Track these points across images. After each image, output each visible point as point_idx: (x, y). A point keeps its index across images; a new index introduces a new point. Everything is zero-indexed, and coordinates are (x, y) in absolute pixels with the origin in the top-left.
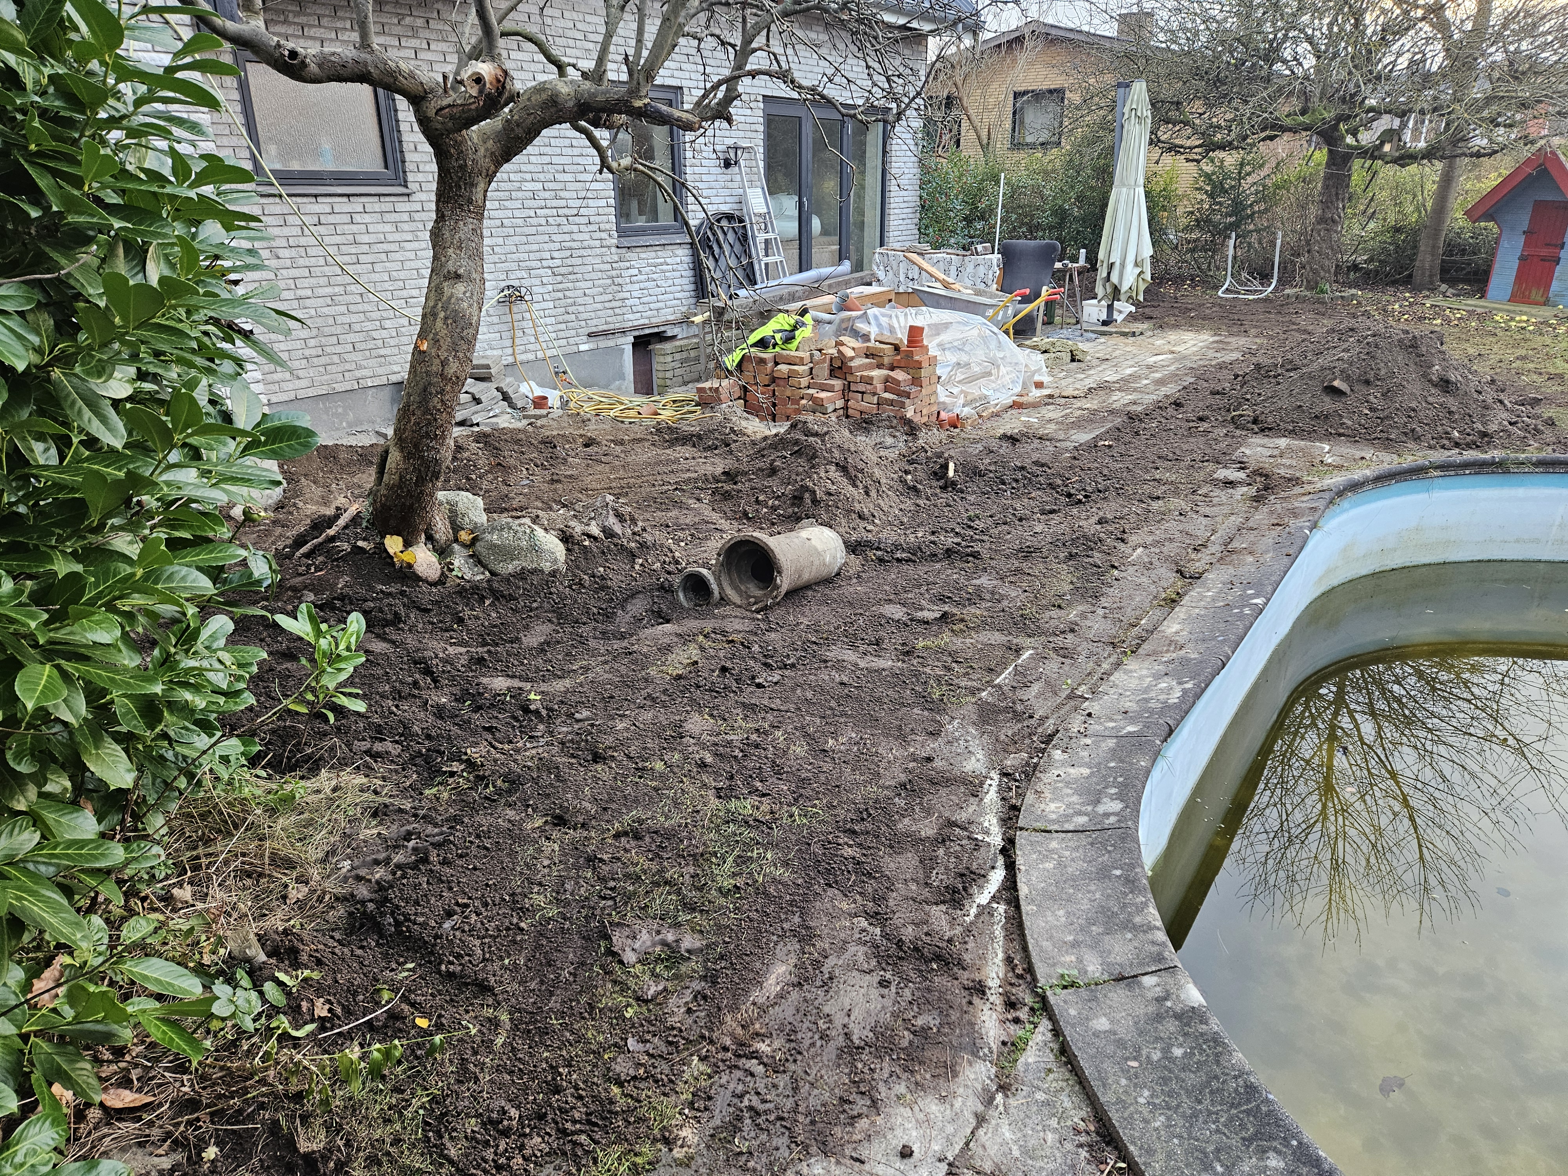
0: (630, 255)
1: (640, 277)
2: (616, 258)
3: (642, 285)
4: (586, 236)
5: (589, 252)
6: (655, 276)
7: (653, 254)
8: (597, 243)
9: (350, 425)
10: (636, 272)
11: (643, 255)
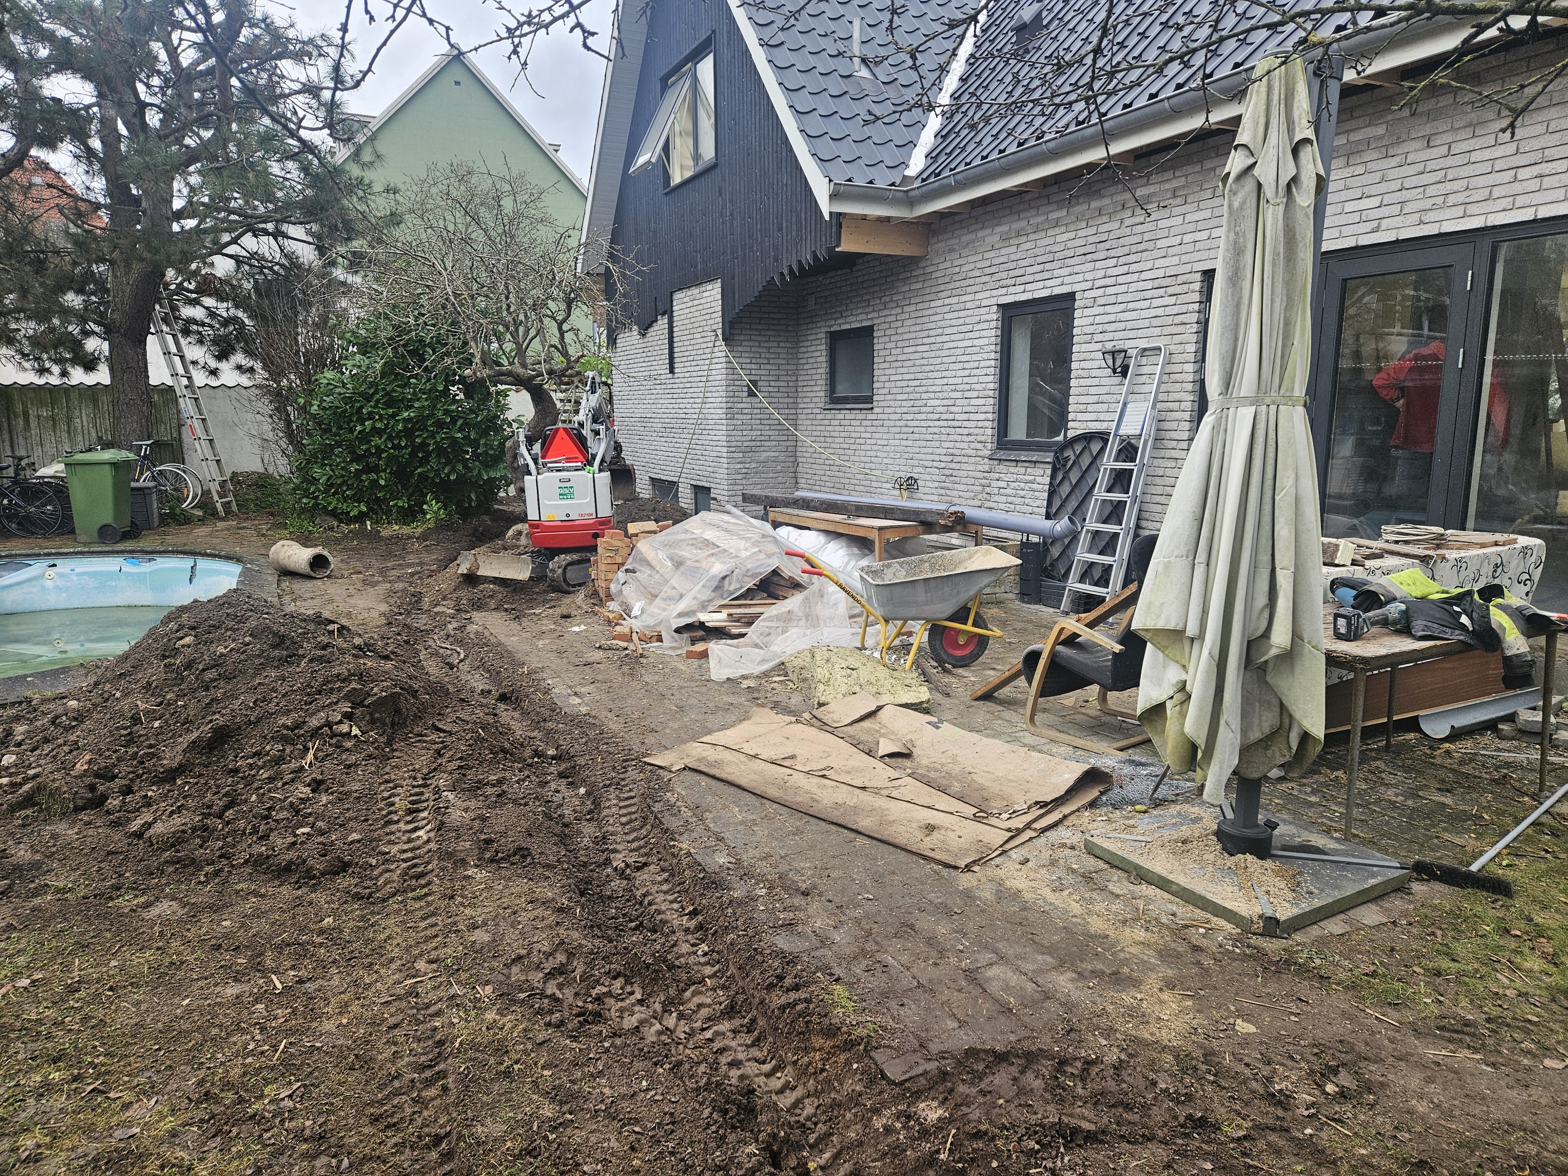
0: (1002, 468)
1: (1009, 491)
2: (987, 468)
3: (1010, 499)
4: (965, 445)
5: (965, 459)
6: (1022, 493)
7: (1023, 470)
8: (973, 453)
10: (1004, 484)
11: (1012, 470)
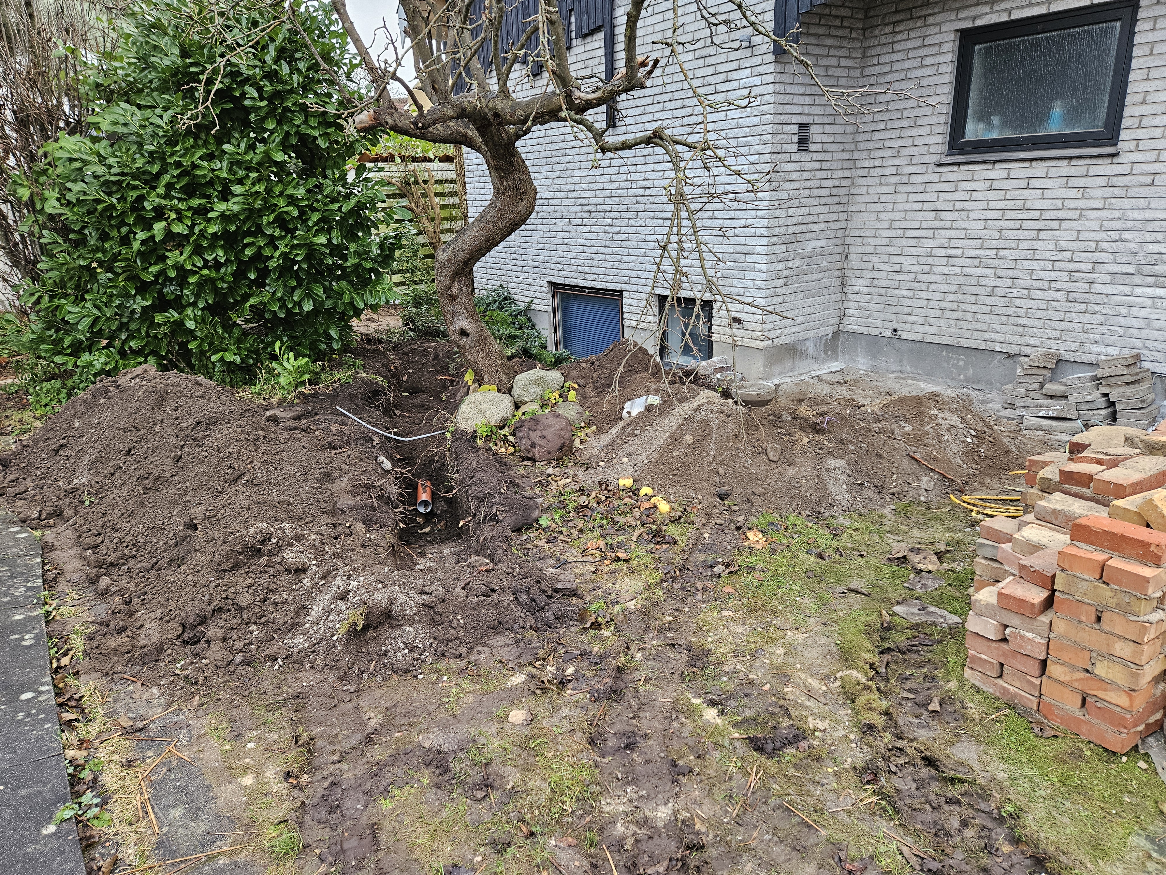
9: (967, 380)
